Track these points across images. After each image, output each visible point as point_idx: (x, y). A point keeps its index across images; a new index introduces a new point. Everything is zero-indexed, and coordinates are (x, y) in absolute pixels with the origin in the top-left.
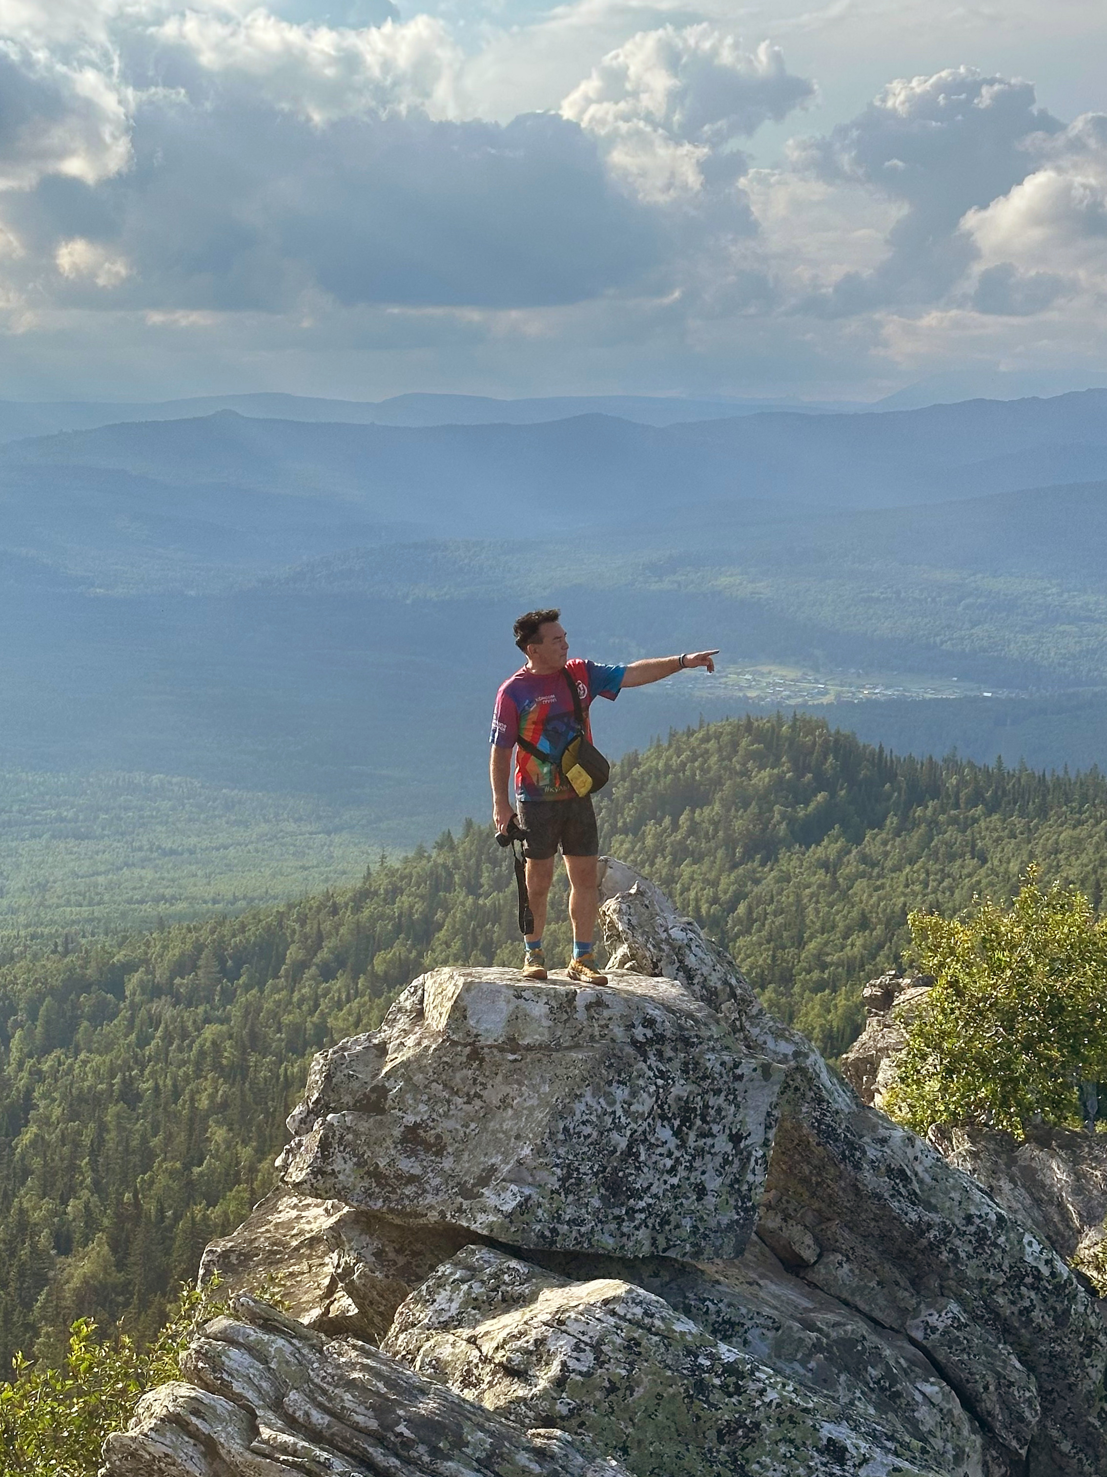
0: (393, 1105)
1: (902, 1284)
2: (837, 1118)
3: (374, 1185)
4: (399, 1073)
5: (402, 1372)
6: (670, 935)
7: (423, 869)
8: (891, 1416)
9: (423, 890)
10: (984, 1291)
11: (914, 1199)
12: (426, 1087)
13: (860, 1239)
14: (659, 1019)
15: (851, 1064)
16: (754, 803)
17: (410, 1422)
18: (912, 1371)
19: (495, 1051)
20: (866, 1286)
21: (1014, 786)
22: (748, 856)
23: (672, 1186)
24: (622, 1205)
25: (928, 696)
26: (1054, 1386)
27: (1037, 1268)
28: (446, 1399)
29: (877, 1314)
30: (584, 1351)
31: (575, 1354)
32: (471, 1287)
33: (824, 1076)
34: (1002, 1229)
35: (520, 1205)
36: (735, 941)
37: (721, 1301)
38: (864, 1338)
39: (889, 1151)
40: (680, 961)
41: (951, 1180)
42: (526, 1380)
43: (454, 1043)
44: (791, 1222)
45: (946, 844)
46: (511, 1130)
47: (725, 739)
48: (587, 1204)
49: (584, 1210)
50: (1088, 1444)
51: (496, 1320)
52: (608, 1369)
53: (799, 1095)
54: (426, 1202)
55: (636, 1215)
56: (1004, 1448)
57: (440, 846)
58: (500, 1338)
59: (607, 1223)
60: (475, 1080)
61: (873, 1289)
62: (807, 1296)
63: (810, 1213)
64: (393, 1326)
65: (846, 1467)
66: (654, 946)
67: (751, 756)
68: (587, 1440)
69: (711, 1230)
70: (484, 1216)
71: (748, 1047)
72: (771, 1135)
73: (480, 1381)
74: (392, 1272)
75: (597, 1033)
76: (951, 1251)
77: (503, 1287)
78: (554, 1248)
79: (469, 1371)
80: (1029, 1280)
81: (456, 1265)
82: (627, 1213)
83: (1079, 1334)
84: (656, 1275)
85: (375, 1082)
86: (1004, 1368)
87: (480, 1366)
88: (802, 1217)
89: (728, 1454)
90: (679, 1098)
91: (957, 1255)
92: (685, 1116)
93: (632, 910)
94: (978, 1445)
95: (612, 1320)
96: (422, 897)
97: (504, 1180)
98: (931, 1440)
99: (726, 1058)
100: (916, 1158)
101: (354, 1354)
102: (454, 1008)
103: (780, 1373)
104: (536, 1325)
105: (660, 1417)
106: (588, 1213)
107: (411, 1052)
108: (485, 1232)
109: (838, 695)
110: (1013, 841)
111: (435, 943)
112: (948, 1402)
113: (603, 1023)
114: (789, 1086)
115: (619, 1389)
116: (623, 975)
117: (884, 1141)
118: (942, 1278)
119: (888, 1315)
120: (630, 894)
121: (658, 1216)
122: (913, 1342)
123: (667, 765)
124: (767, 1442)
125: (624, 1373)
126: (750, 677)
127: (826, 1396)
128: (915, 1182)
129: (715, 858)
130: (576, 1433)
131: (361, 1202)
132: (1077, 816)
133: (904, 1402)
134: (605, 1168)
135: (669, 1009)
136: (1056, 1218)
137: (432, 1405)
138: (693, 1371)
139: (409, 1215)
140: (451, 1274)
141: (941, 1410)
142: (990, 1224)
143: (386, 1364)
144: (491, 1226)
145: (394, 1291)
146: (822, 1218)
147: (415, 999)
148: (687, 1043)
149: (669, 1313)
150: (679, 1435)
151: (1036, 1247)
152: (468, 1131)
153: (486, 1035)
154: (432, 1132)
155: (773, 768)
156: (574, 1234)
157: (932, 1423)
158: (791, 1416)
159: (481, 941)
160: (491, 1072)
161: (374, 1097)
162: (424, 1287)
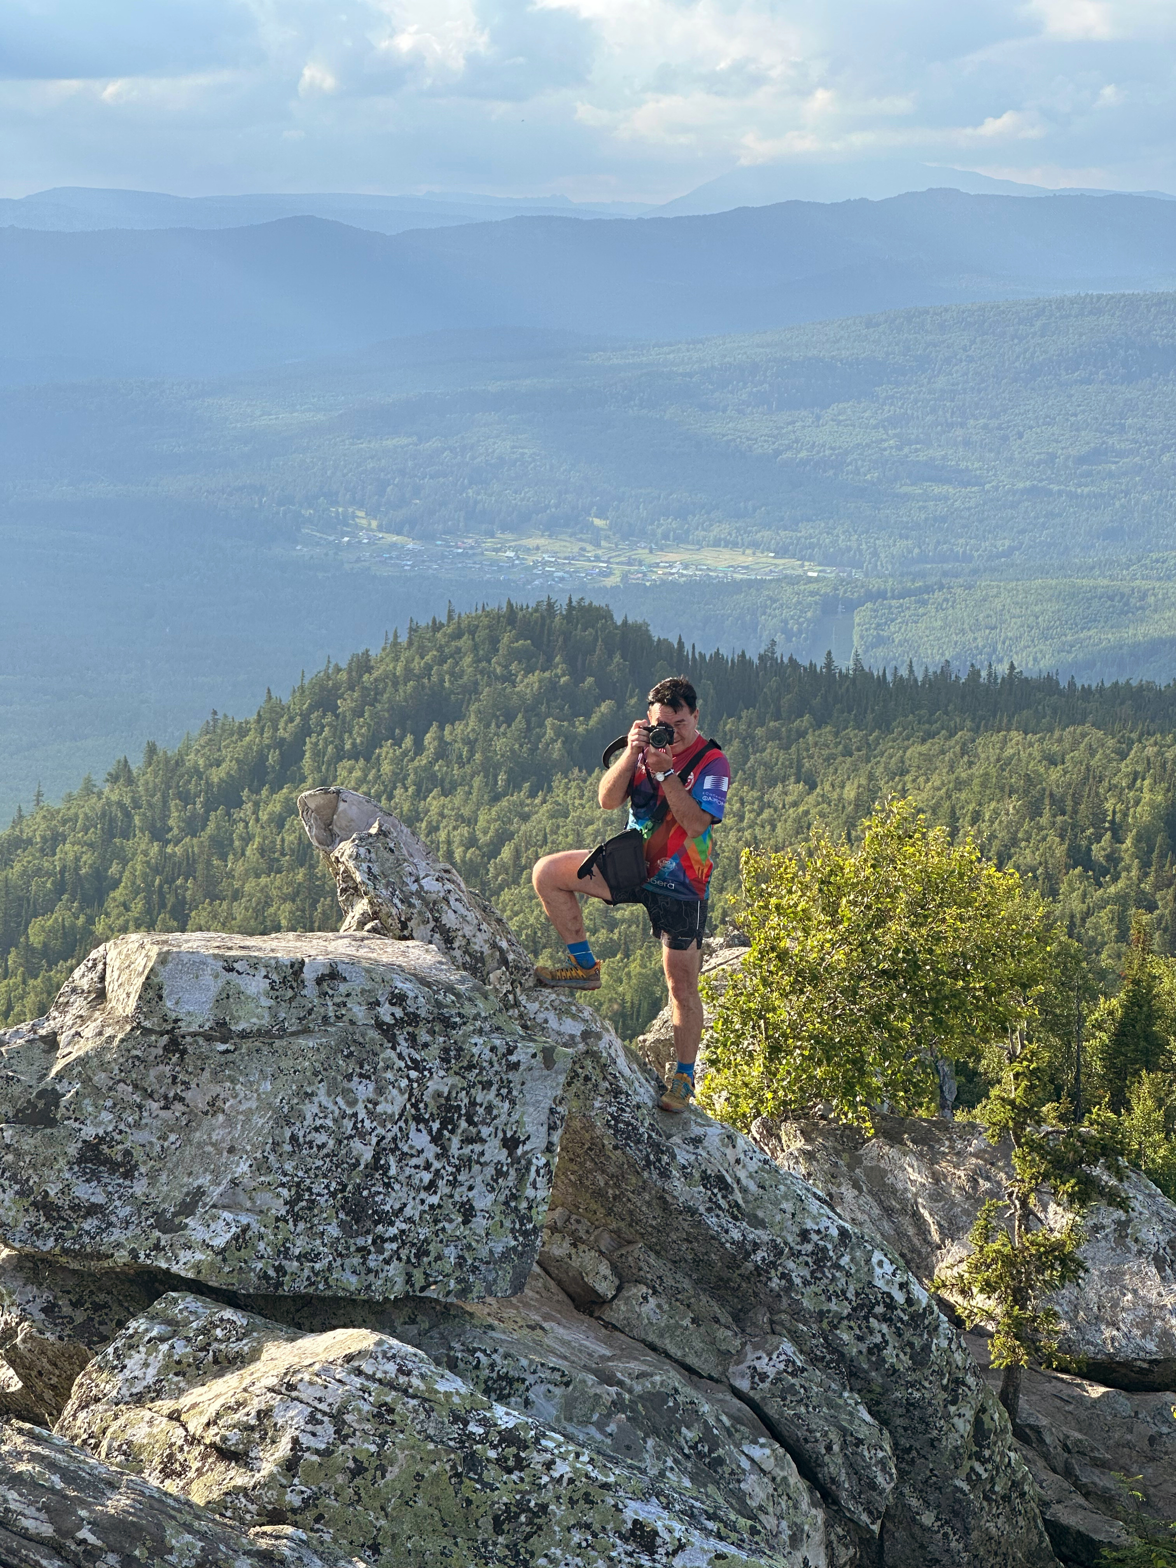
0: (68, 1114)
1: (723, 1321)
2: (639, 1114)
3: (43, 1219)
4: (75, 1072)
5: (84, 1462)
6: (421, 887)
7: (93, 809)
8: (711, 1489)
9: (91, 836)
10: (825, 1325)
11: (736, 1212)
12: (110, 1089)
13: (669, 1265)
14: (411, 994)
15: (650, 1047)
16: (520, 716)
17: (95, 1525)
18: (737, 1431)
19: (201, 1040)
20: (678, 1326)
21: (848, 690)
22: (514, 784)
23: (432, 1207)
24: (368, 1232)
25: (738, 576)
26: (912, 1442)
27: (889, 1295)
28: (142, 1493)
29: (692, 1360)
30: (322, 1422)
31: (310, 1427)
32: (172, 1347)
33: (622, 1062)
34: (846, 1246)
35: (236, 1237)
36: (499, 895)
37: (496, 1351)
38: (676, 1391)
39: (704, 1154)
40: (436, 920)
41: (782, 1187)
42: (247, 1464)
43: (147, 1032)
44: (582, 1247)
45: (765, 764)
46: (223, 1140)
47: (481, 634)
48: (323, 1233)
49: (318, 1242)
50: (956, 1514)
51: (205, 1388)
52: (352, 1445)
53: (590, 1086)
54: (112, 1238)
55: (386, 1245)
56: (852, 1523)
57: (114, 779)
58: (211, 1412)
59: (348, 1256)
60: (175, 1078)
61: (687, 1328)
62: (605, 1342)
63: (606, 1235)
64: (70, 1402)
65: (657, 1557)
66: (402, 901)
67: (514, 655)
68: (327, 1537)
69: (481, 1260)
70: (189, 1253)
71: (525, 1027)
72: (556, 1138)
73: (185, 1468)
74: (67, 1332)
75: (331, 1014)
76: (783, 1276)
77: (215, 1345)
78: (280, 1292)
79: (171, 1456)
80: (880, 1309)
81: (152, 1318)
82: (374, 1242)
83: (942, 1375)
84: (413, 1321)
85: (42, 1085)
86: (851, 1422)
87: (186, 1448)
88: (596, 1241)
89: (507, 1546)
90: (439, 1095)
91: (790, 1281)
92: (446, 1117)
93: (373, 855)
94: (820, 1522)
95: (358, 1381)
96: (91, 845)
97: (214, 1206)
98: (762, 1517)
99: (497, 1042)
100: (738, 1161)
101: (19, 1440)
102: (147, 985)
103: (572, 1439)
104: (258, 1392)
105: (420, 1504)
106: (324, 1245)
107: (90, 1045)
108: (191, 1275)
109: (625, 576)
110: (849, 759)
111: (109, 905)
112: (782, 1469)
113: (337, 1000)
114: (577, 1075)
115: (366, 1470)
116: (363, 939)
117: (697, 1141)
118: (772, 1311)
119: (706, 1361)
120: (370, 835)
121: (414, 1245)
122: (737, 1393)
123: (408, 670)
124: (557, 1529)
125: (373, 1448)
126: (512, 554)
127: (630, 1467)
128: (737, 1191)
129: (471, 787)
130: (312, 1530)
131: (25, 1242)
132: (927, 726)
133: (727, 1470)
134: (345, 1186)
135: (423, 982)
136: (911, 1231)
137: (124, 1502)
138: (462, 1442)
139: (90, 1257)
140: (147, 1331)
141: (774, 1479)
142: (831, 1241)
143: (62, 1452)
144: (197, 1267)
145: (71, 1357)
146: (622, 1241)
147: (95, 976)
148: (447, 1024)
149: (429, 1368)
150: (445, 1526)
151: (888, 1268)
152: (166, 1144)
153: (188, 1019)
154: (119, 1147)
155: (543, 670)
156: (306, 1272)
157: (762, 1495)
158: (587, 1494)
159: (170, 900)
160: (195, 1067)
161: (41, 1104)
162: (110, 1350)
